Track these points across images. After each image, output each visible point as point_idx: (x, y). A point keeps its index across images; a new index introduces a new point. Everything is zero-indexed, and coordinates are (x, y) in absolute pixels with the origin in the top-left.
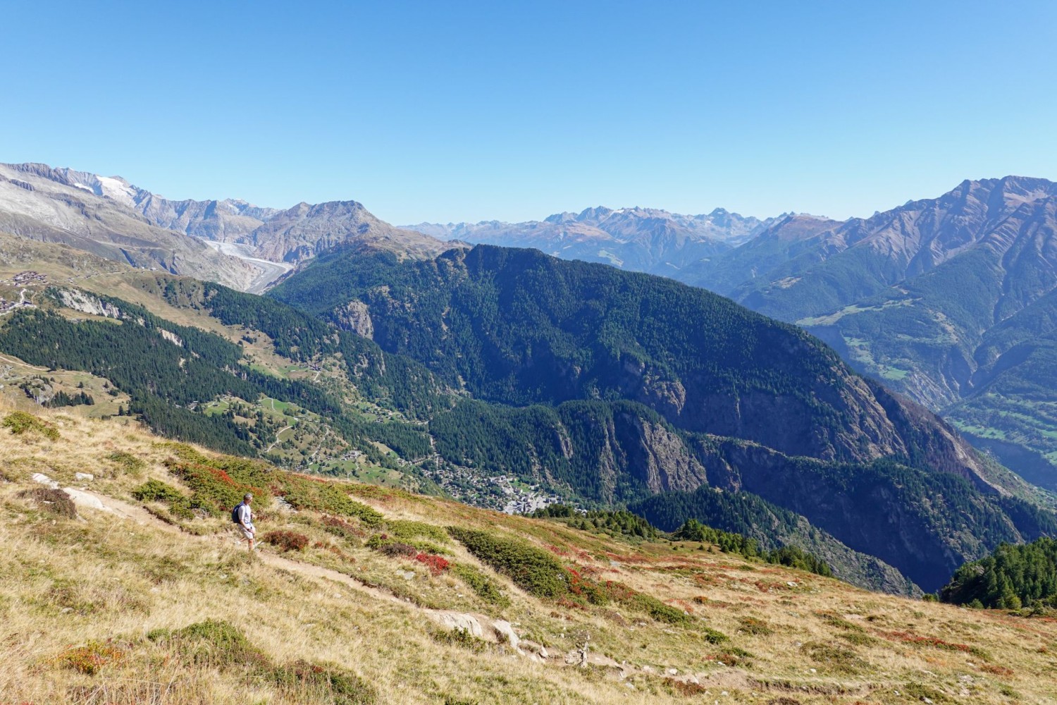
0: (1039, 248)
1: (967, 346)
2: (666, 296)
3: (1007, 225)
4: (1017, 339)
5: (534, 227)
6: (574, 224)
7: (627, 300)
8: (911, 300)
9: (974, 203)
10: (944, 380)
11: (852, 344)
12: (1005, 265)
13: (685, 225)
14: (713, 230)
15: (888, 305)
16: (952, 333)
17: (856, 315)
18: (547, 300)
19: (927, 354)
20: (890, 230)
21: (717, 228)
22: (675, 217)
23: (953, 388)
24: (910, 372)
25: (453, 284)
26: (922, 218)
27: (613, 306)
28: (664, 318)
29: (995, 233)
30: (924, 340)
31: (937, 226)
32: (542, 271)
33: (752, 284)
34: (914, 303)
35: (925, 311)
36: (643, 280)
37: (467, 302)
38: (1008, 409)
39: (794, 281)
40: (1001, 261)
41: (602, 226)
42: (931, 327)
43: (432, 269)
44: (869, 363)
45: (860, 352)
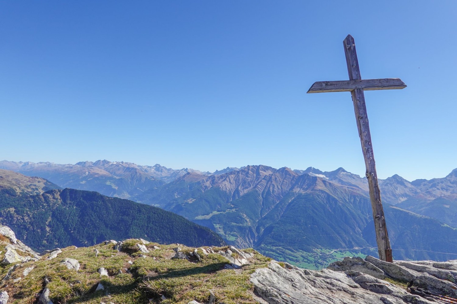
0: (271, 191)
1: (253, 226)
2: (157, 215)
3: (262, 183)
4: (268, 224)
5: (71, 168)
6: (93, 168)
7: (141, 216)
8: (235, 209)
9: (251, 173)
10: (247, 240)
11: (216, 227)
12: (262, 197)
13: (143, 170)
14: (155, 173)
15: (228, 211)
16: (248, 223)
17: (217, 215)
18: (103, 216)
19: (242, 230)
20: (226, 181)
21: (157, 172)
22: (139, 167)
23: (250, 242)
24: (237, 237)
25: (52, 207)
26: (236, 178)
27: (135, 219)
28: (157, 224)
29: (259, 185)
30: (241, 225)
31: (241, 181)
32: (100, 203)
33: (176, 200)
34: (236, 210)
35: (240, 214)
36: (147, 208)
37: (61, 217)
38: (268, 250)
39: (193, 200)
40: (261, 195)
41: (106, 169)
42: (242, 220)
43: (40, 199)
44: (223, 235)
45: (220, 230)
